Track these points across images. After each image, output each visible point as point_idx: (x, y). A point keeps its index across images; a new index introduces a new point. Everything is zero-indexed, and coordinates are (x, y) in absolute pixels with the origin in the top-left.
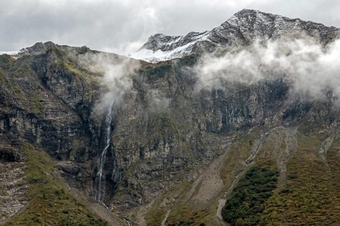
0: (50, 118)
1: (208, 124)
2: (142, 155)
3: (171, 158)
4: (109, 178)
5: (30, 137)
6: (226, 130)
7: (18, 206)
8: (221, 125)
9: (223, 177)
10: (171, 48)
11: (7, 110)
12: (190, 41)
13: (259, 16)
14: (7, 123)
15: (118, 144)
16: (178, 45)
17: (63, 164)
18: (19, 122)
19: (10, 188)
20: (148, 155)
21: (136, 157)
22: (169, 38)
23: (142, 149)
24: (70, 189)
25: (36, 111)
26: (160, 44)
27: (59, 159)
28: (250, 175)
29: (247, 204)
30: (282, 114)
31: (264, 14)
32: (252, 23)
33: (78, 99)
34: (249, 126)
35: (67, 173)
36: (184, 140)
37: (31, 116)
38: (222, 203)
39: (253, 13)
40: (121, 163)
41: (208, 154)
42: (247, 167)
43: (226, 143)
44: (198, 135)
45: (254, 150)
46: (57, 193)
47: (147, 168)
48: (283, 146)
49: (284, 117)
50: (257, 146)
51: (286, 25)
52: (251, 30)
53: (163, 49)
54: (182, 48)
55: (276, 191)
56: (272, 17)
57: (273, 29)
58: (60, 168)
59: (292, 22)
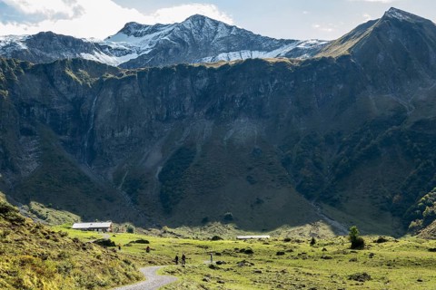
0: (55, 107)
1: (157, 115)
2: (113, 135)
3: (131, 137)
4: (91, 148)
5: (43, 120)
6: (167, 120)
7: (35, 166)
8: (165, 116)
9: (162, 152)
10: (141, 35)
12: (156, 31)
13: (207, 21)
14: (28, 110)
15: (98, 127)
16: (146, 33)
17: (62, 137)
18: (35, 109)
19: (31, 153)
20: (116, 135)
21: (109, 136)
22: (140, 26)
23: (113, 131)
24: (67, 155)
25: (47, 103)
26: (133, 31)
27: (60, 134)
28: (179, 152)
29: (173, 172)
31: (211, 20)
32: (202, 26)
33: (74, 95)
34: (184, 117)
35: (65, 143)
36: (140, 126)
37: (44, 106)
38: (160, 169)
39: (203, 18)
40: (99, 139)
41: (156, 135)
42: (178, 144)
43: (167, 129)
44: (150, 123)
45: (185, 135)
46: (60, 158)
47: (116, 143)
48: (203, 134)
50: (187, 131)
51: (226, 30)
52: (200, 33)
53: (136, 35)
54: (150, 37)
55: (192, 164)
56: (216, 23)
57: (216, 33)
58: (61, 141)
59: (230, 28)
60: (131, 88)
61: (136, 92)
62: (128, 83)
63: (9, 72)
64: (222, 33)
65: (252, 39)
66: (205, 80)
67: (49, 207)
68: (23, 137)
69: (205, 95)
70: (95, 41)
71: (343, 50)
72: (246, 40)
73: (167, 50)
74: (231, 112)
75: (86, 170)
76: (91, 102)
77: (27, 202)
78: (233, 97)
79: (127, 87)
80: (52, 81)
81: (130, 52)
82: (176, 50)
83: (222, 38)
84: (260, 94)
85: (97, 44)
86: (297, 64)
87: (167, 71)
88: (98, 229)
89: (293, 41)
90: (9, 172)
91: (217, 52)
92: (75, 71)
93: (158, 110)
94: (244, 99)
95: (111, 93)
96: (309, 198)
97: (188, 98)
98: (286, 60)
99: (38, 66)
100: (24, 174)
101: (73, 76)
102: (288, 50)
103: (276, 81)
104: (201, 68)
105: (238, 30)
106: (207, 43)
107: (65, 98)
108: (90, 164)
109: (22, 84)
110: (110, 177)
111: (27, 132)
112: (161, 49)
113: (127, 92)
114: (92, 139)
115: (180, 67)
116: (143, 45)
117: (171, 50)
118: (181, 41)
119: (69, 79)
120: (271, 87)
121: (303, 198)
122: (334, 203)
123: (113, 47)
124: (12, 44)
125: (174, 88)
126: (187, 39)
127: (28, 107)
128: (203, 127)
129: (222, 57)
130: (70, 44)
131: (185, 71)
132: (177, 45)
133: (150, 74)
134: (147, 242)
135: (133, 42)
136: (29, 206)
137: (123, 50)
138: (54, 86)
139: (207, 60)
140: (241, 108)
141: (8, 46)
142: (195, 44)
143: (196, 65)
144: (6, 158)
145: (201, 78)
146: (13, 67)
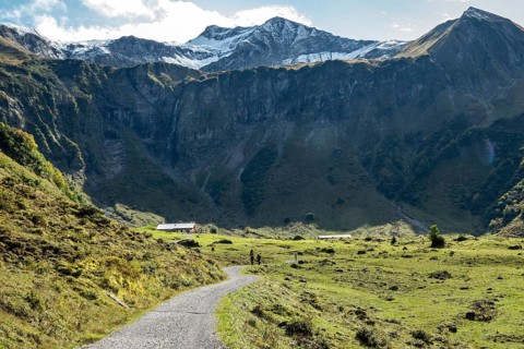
0: (139, 111)
1: (238, 117)
2: (195, 137)
3: (213, 139)
4: (174, 150)
5: (126, 123)
6: (249, 121)
7: (120, 167)
8: (246, 118)
9: (244, 153)
10: (222, 39)
11: (112, 106)
12: (237, 34)
13: (287, 23)
14: (112, 114)
15: (181, 130)
16: (227, 36)
17: (146, 140)
18: (119, 113)
19: (115, 155)
20: (199, 137)
21: (192, 138)
22: (221, 29)
23: (196, 133)
24: (150, 157)
25: (130, 106)
26: (214, 34)
27: (144, 137)
28: (260, 153)
29: (255, 173)
30: (286, 112)
31: (293, 23)
32: (281, 29)
33: (156, 99)
34: (265, 119)
35: (149, 146)
36: (222, 128)
37: (126, 109)
38: (242, 170)
39: (283, 20)
40: (182, 142)
41: (237, 137)
42: (259, 146)
43: (249, 130)
44: (232, 125)
45: (266, 136)
46: (143, 160)
47: (198, 145)
48: (284, 135)
49: (288, 114)
50: (267, 134)
51: (306, 32)
52: (280, 35)
53: (216, 38)
54: (230, 40)
55: (273, 165)
56: (296, 25)
57: (296, 35)
58: (145, 143)
59: (310, 30)
60: (212, 90)
61: (218, 94)
62: (210, 85)
63: (93, 76)
64: (302, 35)
65: (332, 40)
66: (286, 81)
67: (134, 209)
68: (107, 141)
69: (285, 97)
70: (177, 44)
71: (423, 50)
72: (325, 41)
73: (247, 52)
74: (311, 114)
75: (169, 172)
76: (174, 104)
77: (113, 205)
78: (314, 99)
79: (209, 89)
80: (134, 85)
81: (211, 55)
82: (257, 53)
83: (302, 40)
84: (340, 95)
85: (178, 48)
86: (377, 65)
87: (247, 73)
88: (182, 230)
89: (372, 42)
90: (95, 176)
91: (297, 55)
92: (157, 75)
93: (239, 113)
94: (324, 100)
95: (192, 96)
96: (390, 197)
97: (268, 100)
98: (366, 61)
99: (121, 70)
100: (109, 177)
101: (155, 79)
102: (367, 51)
103: (356, 82)
104: (282, 70)
105: (318, 31)
106: (287, 45)
107: (148, 101)
108: (173, 167)
109: (105, 89)
110: (193, 179)
111: (111, 135)
112: (241, 52)
113: (208, 95)
114: (174, 142)
115: (261, 69)
116: (224, 48)
117: (251, 53)
118: (261, 44)
119: (151, 82)
120: (350, 88)
121: (383, 198)
122: (414, 202)
123: (194, 50)
124: (95, 49)
125: (255, 91)
126: (267, 42)
127: (112, 110)
128: (284, 129)
129: (302, 59)
130: (152, 48)
131: (265, 73)
132: (257, 47)
133: (231, 77)
134: (230, 242)
135: (214, 45)
136: (115, 208)
137: (204, 53)
138: (136, 90)
139: (288, 63)
140: (320, 110)
141: (91, 51)
142: (275, 46)
143: (277, 67)
144: (91, 161)
145: (282, 80)
146: (96, 71)
